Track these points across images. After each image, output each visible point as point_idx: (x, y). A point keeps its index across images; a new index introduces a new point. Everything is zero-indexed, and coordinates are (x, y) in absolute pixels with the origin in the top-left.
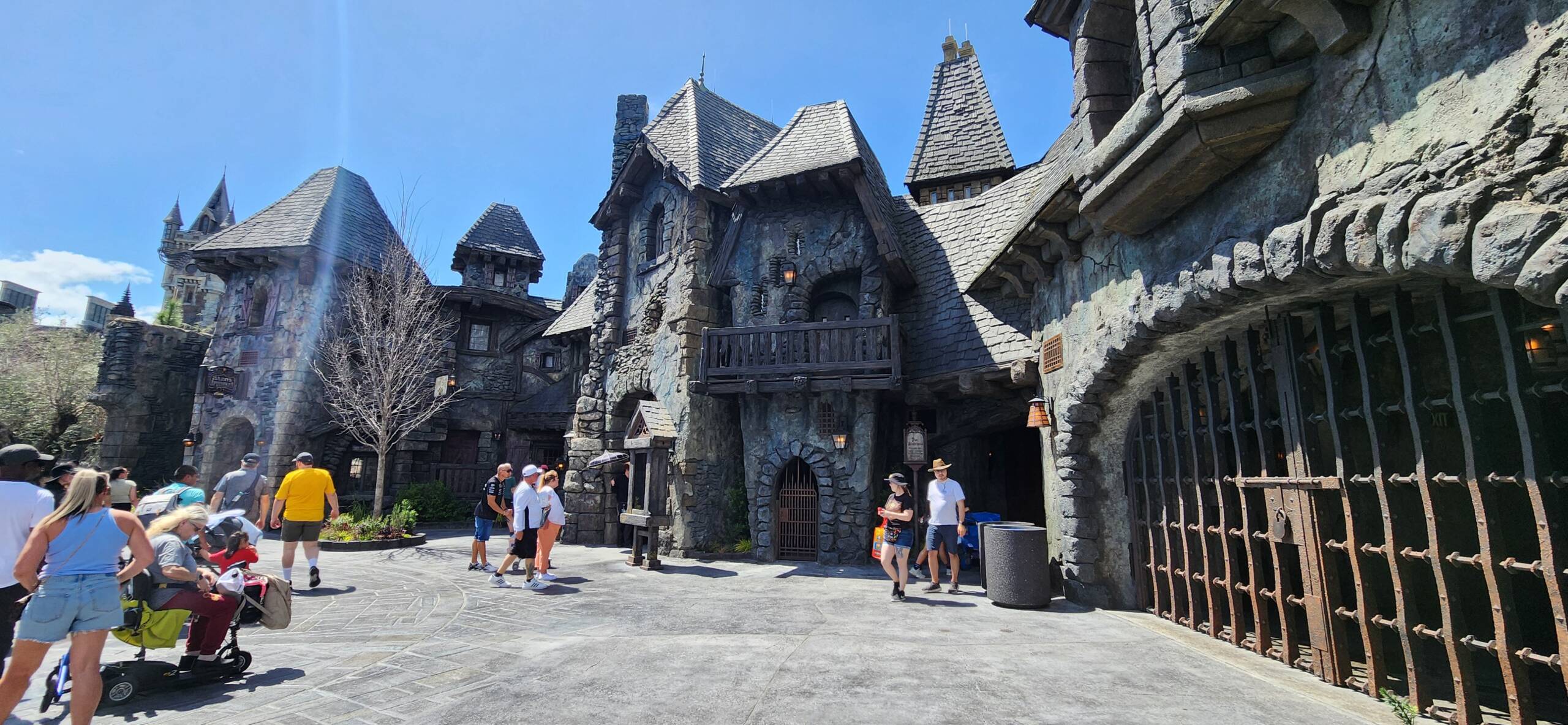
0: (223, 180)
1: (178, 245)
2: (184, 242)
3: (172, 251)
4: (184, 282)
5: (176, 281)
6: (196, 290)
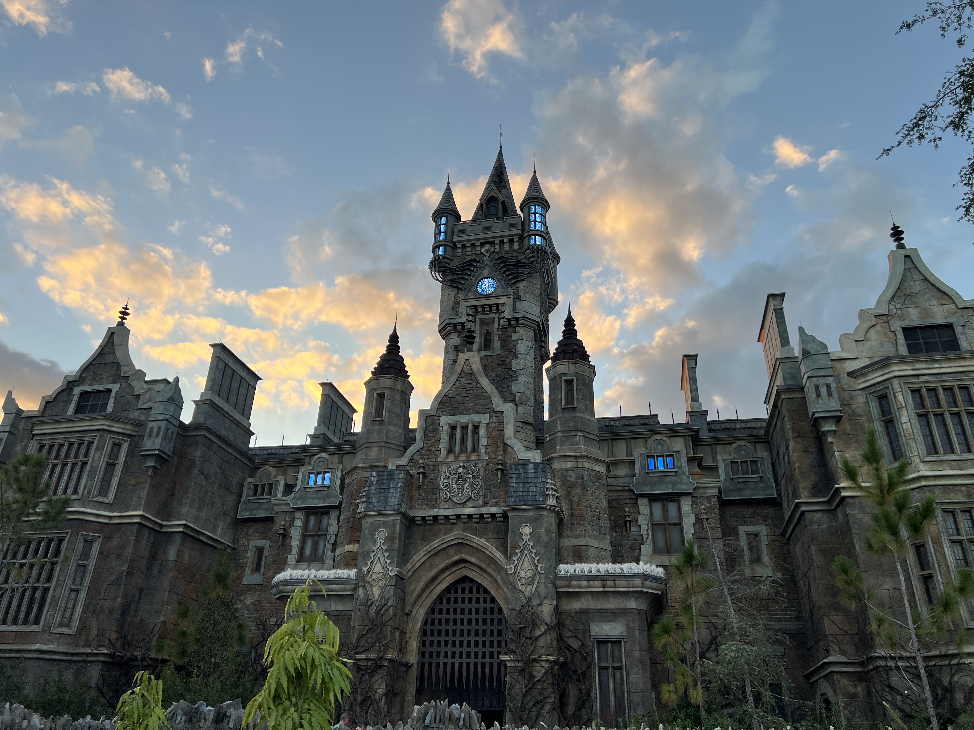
0: (500, 153)
1: (459, 248)
2: (470, 240)
3: (451, 260)
4: (476, 312)
5: (464, 312)
6: (496, 325)
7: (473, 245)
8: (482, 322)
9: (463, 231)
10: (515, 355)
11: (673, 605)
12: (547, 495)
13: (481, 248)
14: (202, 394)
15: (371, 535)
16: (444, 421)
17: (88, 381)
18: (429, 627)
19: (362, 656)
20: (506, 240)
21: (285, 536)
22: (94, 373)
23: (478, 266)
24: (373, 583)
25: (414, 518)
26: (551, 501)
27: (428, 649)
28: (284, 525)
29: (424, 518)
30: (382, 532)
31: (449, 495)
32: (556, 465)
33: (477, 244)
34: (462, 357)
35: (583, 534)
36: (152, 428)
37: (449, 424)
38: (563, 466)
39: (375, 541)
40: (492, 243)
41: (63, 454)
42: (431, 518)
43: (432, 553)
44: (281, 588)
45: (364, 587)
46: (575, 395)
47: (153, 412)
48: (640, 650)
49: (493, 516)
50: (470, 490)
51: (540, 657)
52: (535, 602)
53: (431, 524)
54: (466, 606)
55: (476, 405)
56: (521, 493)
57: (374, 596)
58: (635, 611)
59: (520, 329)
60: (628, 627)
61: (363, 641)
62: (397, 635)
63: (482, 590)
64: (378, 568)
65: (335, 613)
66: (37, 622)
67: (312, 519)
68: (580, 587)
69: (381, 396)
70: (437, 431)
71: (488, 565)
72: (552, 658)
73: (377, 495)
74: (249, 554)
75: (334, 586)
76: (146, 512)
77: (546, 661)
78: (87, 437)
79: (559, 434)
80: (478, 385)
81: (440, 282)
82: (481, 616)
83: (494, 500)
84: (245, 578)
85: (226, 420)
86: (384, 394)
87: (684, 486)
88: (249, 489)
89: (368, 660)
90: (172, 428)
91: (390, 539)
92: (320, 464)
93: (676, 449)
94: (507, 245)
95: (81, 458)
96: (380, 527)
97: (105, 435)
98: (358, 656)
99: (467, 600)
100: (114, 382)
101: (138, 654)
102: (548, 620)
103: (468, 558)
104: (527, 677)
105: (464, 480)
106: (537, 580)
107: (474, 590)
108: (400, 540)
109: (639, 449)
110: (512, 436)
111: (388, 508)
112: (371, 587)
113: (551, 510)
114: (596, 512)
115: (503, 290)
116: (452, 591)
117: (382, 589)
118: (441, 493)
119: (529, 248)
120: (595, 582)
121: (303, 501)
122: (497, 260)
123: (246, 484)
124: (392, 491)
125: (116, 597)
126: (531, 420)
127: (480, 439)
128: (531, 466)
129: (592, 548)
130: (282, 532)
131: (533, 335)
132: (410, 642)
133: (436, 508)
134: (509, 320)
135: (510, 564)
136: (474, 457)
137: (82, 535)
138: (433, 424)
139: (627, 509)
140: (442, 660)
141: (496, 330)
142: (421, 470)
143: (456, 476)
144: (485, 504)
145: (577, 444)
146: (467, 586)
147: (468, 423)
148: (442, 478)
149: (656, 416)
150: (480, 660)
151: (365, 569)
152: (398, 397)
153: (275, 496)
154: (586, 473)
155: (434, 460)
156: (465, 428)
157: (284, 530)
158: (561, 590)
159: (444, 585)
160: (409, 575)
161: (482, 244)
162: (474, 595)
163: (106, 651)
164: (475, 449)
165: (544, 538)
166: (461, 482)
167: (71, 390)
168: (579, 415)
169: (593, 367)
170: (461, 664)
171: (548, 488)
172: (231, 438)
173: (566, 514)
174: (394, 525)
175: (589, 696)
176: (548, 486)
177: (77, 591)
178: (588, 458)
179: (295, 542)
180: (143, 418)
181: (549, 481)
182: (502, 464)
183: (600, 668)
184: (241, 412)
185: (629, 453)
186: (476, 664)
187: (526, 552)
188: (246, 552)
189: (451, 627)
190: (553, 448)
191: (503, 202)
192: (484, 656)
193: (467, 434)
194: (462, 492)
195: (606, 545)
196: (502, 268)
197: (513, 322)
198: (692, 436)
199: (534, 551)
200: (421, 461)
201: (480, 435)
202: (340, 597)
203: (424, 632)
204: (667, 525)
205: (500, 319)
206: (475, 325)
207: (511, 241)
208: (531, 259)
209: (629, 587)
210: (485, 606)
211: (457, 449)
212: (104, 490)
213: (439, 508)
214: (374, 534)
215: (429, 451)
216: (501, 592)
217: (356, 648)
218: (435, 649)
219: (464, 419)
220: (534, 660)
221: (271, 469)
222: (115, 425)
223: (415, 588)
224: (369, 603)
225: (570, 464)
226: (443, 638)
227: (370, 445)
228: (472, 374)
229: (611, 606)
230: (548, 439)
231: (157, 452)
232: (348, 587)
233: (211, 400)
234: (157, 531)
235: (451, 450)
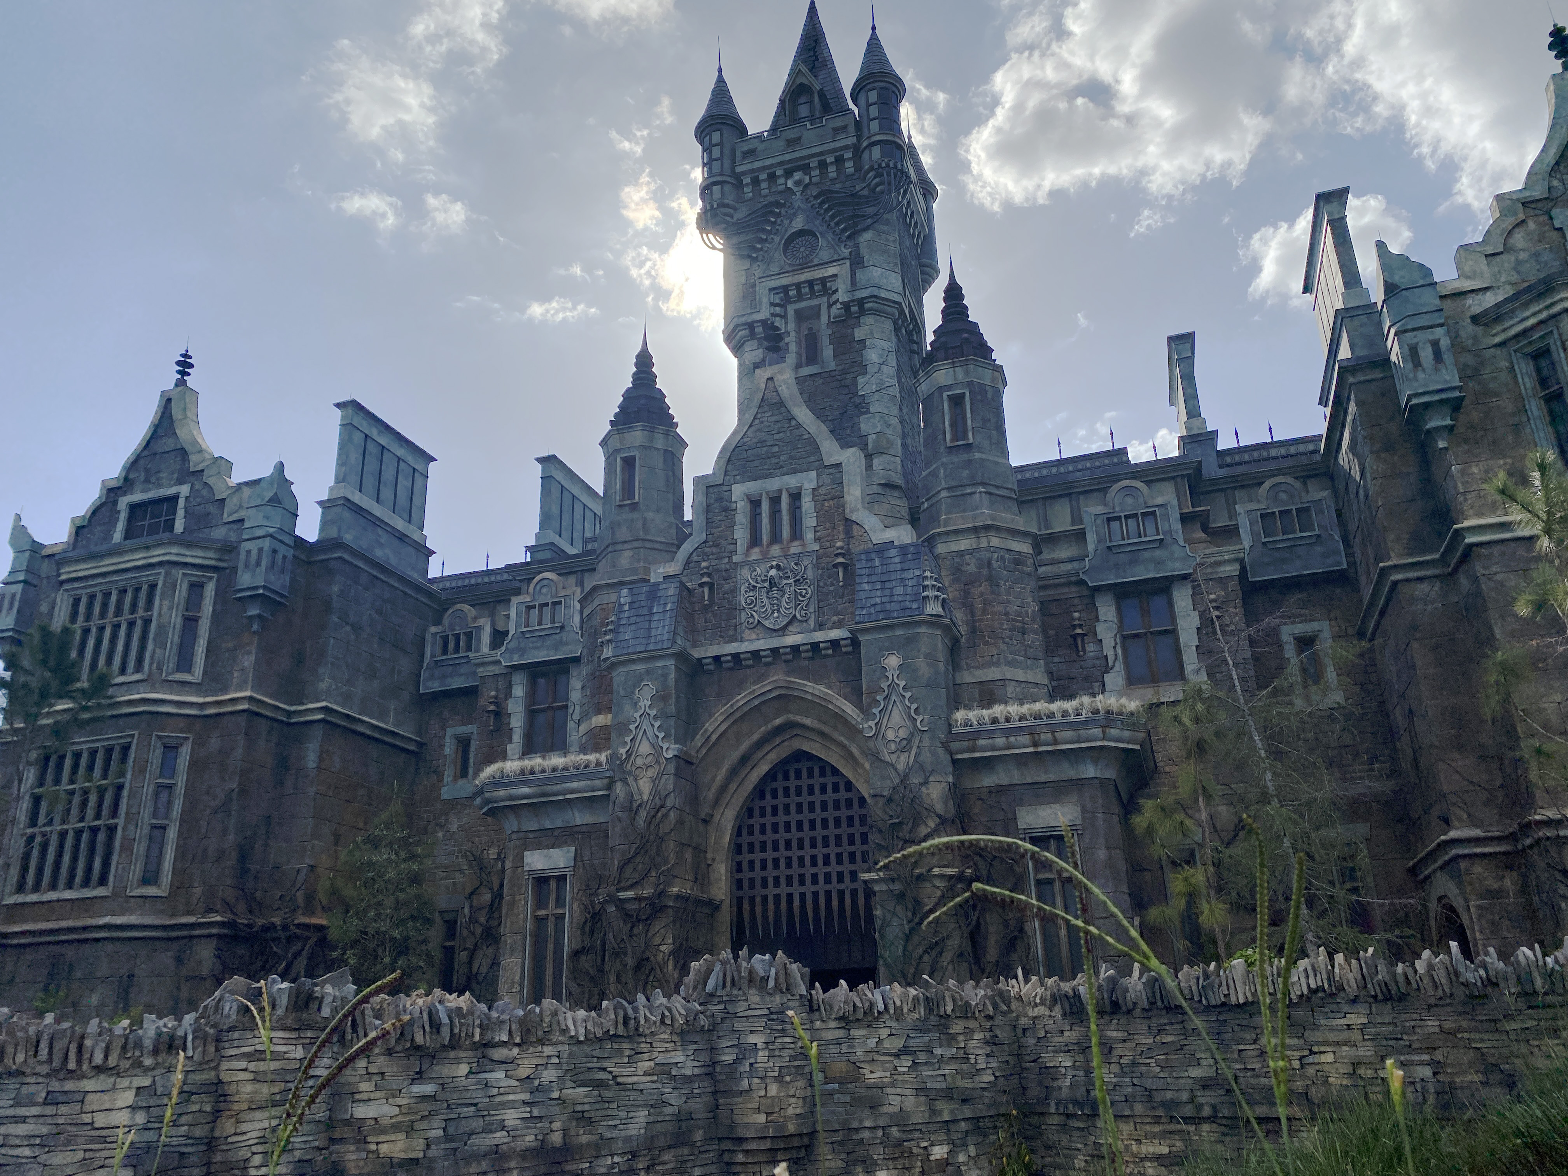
1: (747, 184)
2: (764, 168)
3: (735, 209)
4: (787, 300)
5: (765, 300)
6: (824, 318)
7: (772, 177)
8: (800, 316)
9: (750, 153)
10: (863, 369)
11: (1167, 769)
12: (924, 598)
13: (787, 178)
14: (331, 489)
15: (630, 695)
16: (739, 491)
17: (138, 486)
18: (745, 839)
19: (630, 894)
20: (830, 159)
21: (500, 715)
22: (147, 471)
23: (783, 212)
24: (637, 772)
25: (699, 660)
26: (933, 608)
27: (746, 875)
28: (496, 697)
29: (717, 659)
30: (646, 688)
31: (756, 617)
32: (941, 549)
33: (779, 172)
34: (763, 374)
35: (995, 659)
36: (249, 552)
37: (748, 497)
38: (954, 547)
39: (636, 704)
40: (806, 169)
41: (112, 609)
42: (729, 658)
43: (737, 715)
44: (487, 795)
45: (624, 781)
46: (969, 422)
47: (247, 524)
48: (1108, 848)
49: (835, 644)
50: (792, 605)
51: (930, 870)
52: (915, 780)
53: (730, 669)
54: (805, 799)
55: (791, 458)
56: (878, 600)
57: (641, 794)
58: (1095, 781)
59: (869, 320)
60: (1084, 810)
61: (628, 871)
62: (688, 855)
63: (829, 772)
64: (645, 748)
65: (584, 829)
66: (103, 881)
67: (542, 681)
68: (993, 749)
69: (629, 463)
70: (728, 510)
71: (835, 728)
72: (950, 871)
73: (633, 627)
74: (447, 751)
75: (574, 785)
76: (257, 692)
77: (942, 876)
78: (146, 577)
79: (944, 494)
80: (793, 423)
81: (720, 250)
82: (831, 814)
83: (835, 618)
84: (444, 790)
85: (380, 531)
86: (634, 458)
87: (1177, 565)
88: (433, 644)
89: (638, 899)
90: (282, 550)
91: (660, 698)
92: (544, 590)
93: (1159, 500)
94: (832, 169)
95: (141, 612)
96: (642, 680)
97: (174, 571)
98: (623, 895)
99: (805, 790)
100: (180, 482)
101: (277, 920)
102: (939, 808)
103: (798, 719)
104: (910, 907)
105: (782, 590)
106: (916, 742)
107: (816, 771)
108: (678, 698)
109: (1093, 509)
110: (860, 506)
111: (651, 647)
112: (636, 780)
113: (934, 622)
114: (1016, 621)
115: (832, 251)
116: (780, 776)
117: (654, 781)
118: (743, 614)
119: (871, 169)
120: (1019, 738)
121: (522, 655)
122: (816, 197)
123: (428, 637)
124: (656, 617)
125: (225, 832)
126: (899, 480)
127: (804, 516)
128: (893, 552)
129: (1013, 683)
130: (492, 708)
131: (892, 327)
132: (715, 865)
133: (736, 640)
134: (847, 306)
135: (867, 721)
136: (795, 548)
137: (159, 737)
138: (720, 499)
139: (1076, 615)
140: (771, 891)
141: (824, 327)
142: (706, 579)
143: (767, 584)
144: (821, 626)
145: (977, 508)
146: (804, 766)
147: (780, 491)
148: (743, 589)
149: (1123, 451)
150: (835, 886)
151: (623, 751)
152: (658, 461)
153: (478, 650)
154: (996, 555)
155: (726, 560)
156: (775, 501)
157: (496, 704)
158: (959, 757)
159: (764, 768)
160: (700, 756)
161: (788, 174)
162: (817, 781)
163: (219, 918)
164: (796, 534)
165: (924, 670)
166: (775, 593)
167: (115, 503)
168: (977, 455)
169: (999, 369)
170: (803, 896)
171: (925, 587)
172: (393, 561)
173: (963, 629)
174: (665, 676)
175: (1021, 930)
176: (926, 583)
177: (163, 828)
178: (998, 529)
179: (517, 722)
180: (233, 537)
181: (928, 574)
182: (843, 555)
183: (1039, 882)
184: (406, 516)
185: (1077, 518)
186: (828, 894)
187: (894, 698)
188: (442, 746)
189: (782, 836)
190: (934, 519)
191: (821, 94)
192: (840, 880)
193: (780, 511)
194: (779, 611)
195: (1039, 676)
196: (827, 211)
197: (854, 309)
198: (1188, 476)
199: (908, 695)
200: (704, 564)
201: (803, 510)
202: (590, 802)
203: (738, 849)
204: (1149, 635)
205: (830, 306)
206: (786, 323)
207: (839, 161)
208: (878, 189)
209: (1079, 742)
210: (836, 796)
211: (765, 538)
212: (185, 662)
213: (742, 640)
214: (633, 693)
215: (717, 546)
216: (861, 771)
217: (619, 882)
218: (758, 874)
219: (773, 484)
220: (920, 877)
221: (466, 607)
222: (188, 553)
223: (713, 779)
224: (635, 805)
225: (964, 544)
226: (770, 855)
227: (619, 547)
228: (781, 404)
229: (1052, 777)
230: (926, 505)
231: (261, 591)
232: (598, 783)
233: (348, 500)
234: (282, 722)
235: (755, 541)
